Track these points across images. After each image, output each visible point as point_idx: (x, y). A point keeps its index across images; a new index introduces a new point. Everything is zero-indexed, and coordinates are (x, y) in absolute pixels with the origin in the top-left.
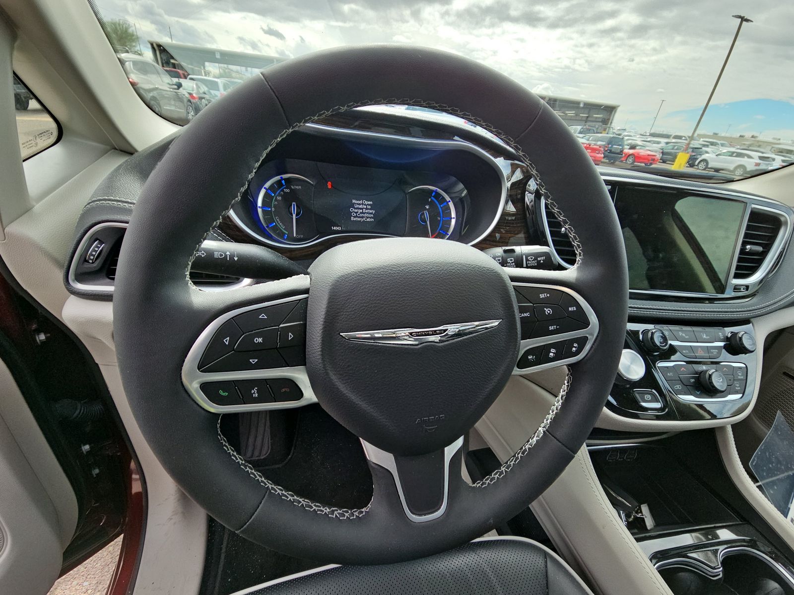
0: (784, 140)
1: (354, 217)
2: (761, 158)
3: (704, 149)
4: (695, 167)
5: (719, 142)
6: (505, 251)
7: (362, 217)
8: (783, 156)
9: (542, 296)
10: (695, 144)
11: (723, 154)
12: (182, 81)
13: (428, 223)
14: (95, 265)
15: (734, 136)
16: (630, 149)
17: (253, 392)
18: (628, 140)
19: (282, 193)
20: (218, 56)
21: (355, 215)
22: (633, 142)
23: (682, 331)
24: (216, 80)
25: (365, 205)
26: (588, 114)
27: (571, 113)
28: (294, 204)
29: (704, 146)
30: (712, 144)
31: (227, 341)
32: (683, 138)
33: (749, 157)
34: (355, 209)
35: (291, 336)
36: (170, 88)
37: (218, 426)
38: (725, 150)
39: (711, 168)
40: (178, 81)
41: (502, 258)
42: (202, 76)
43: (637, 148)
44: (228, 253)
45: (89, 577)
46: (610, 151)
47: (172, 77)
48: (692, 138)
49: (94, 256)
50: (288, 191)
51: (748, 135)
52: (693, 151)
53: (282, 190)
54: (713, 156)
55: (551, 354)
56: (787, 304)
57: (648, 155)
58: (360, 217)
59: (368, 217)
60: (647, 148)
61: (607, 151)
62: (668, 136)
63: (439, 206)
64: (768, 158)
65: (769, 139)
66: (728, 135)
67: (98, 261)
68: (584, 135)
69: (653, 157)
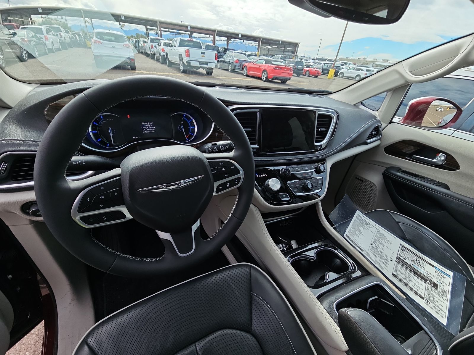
0: (379, 59)
1: (144, 131)
2: (367, 70)
3: (342, 66)
4: (338, 76)
5: (348, 62)
6: (213, 145)
7: (149, 131)
8: (377, 69)
9: (220, 164)
10: (337, 64)
11: (350, 69)
12: (16, 31)
13: (183, 130)
14: (5, 174)
15: (355, 59)
16: (306, 67)
17: (104, 218)
18: (306, 62)
19: (102, 123)
20: (40, 11)
21: (145, 130)
22: (308, 64)
23: (297, 167)
24: (40, 27)
25: (149, 124)
26: (284, 47)
27: (275, 47)
28: (110, 129)
29: (342, 65)
30: (345, 64)
31: (88, 200)
32: (332, 61)
33: (362, 70)
34: (144, 127)
35: (116, 194)
36: (9, 37)
37: (91, 234)
38: (351, 67)
39: (345, 77)
40: (13, 32)
41: (212, 147)
42: (30, 25)
43: (310, 67)
44: (80, 161)
45: (28, 349)
46: (297, 69)
47: (9, 29)
48: (336, 61)
49: (3, 170)
50: (105, 121)
51: (362, 58)
52: (336, 68)
53: (102, 122)
54: (346, 70)
55: (228, 185)
56: (336, 152)
57: (316, 71)
58: (147, 131)
59: (152, 131)
60: (315, 67)
61: (295, 69)
62: (325, 60)
63: (188, 121)
64: (370, 70)
65: (372, 60)
66: (353, 58)
67: (6, 172)
68: (283, 60)
69: (318, 72)
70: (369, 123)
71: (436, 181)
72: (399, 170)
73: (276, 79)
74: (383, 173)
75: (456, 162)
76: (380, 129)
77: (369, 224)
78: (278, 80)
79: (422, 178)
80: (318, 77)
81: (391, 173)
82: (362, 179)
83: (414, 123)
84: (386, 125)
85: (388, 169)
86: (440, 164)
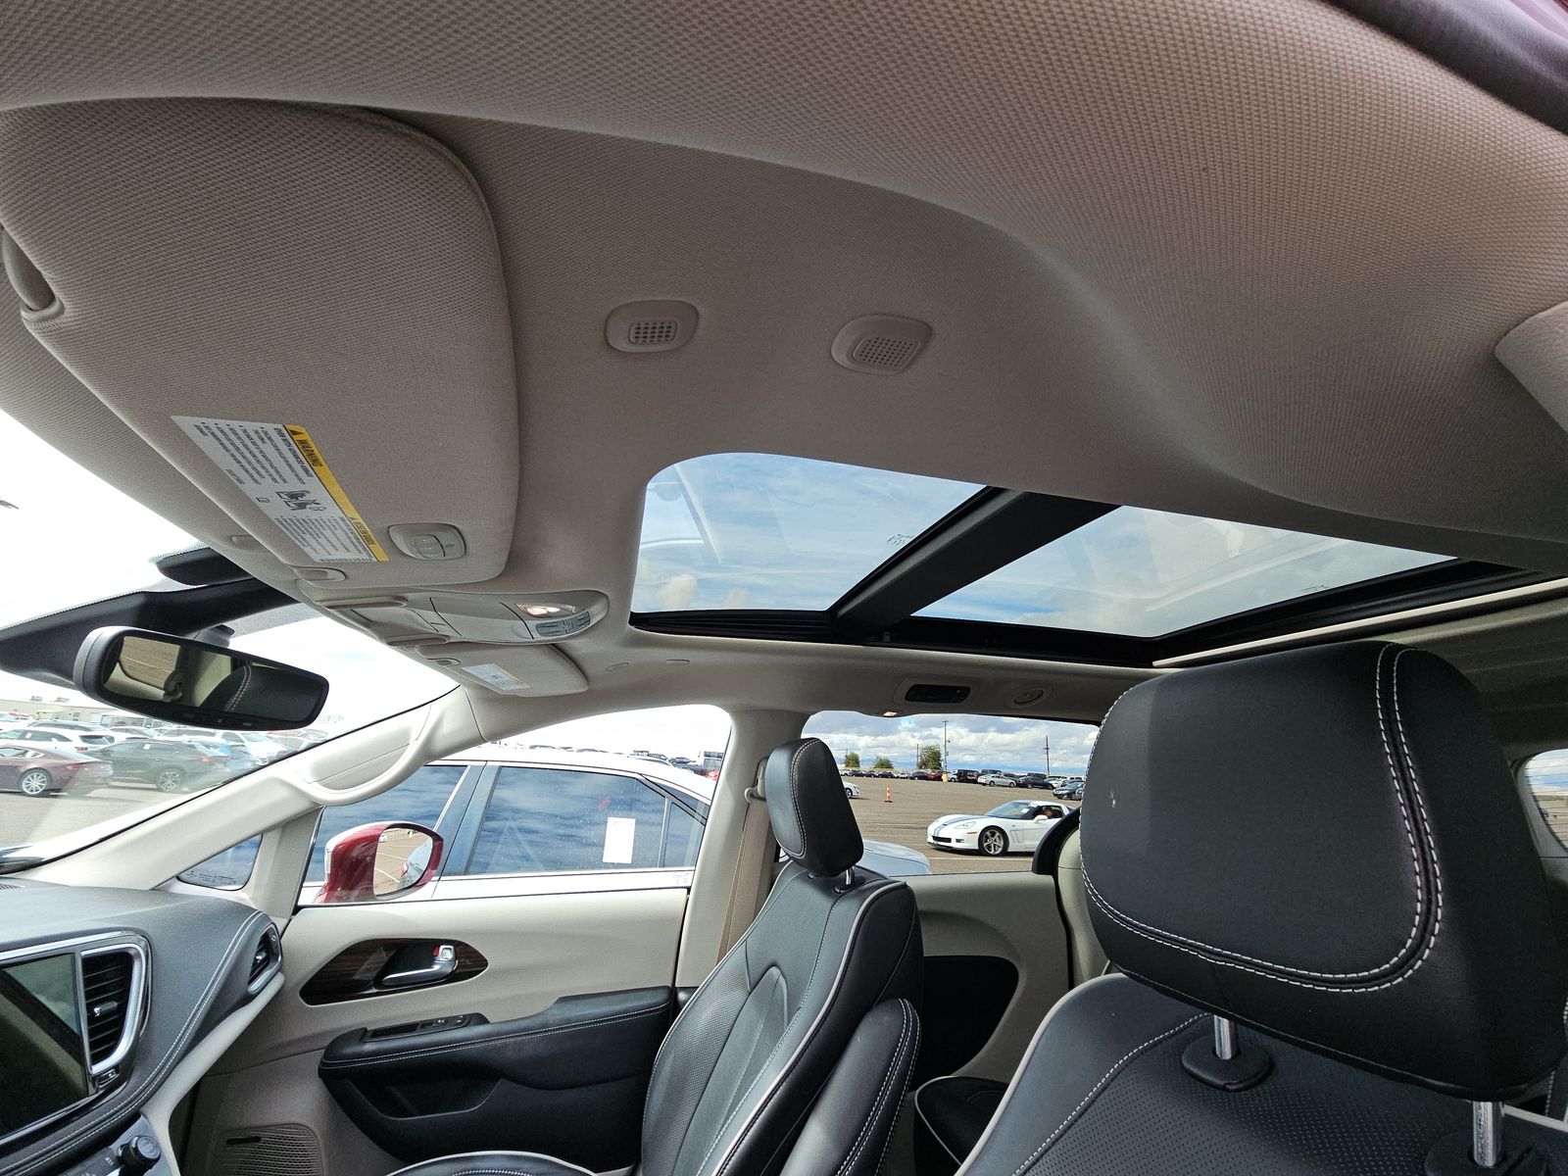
70: (242, 931)
71: (456, 1018)
72: (363, 1035)
74: (319, 1068)
75: (476, 952)
76: (274, 938)
79: (426, 1025)
81: (345, 1056)
82: (253, 1134)
83: (356, 892)
84: (287, 921)
85: (331, 1051)
86: (450, 971)
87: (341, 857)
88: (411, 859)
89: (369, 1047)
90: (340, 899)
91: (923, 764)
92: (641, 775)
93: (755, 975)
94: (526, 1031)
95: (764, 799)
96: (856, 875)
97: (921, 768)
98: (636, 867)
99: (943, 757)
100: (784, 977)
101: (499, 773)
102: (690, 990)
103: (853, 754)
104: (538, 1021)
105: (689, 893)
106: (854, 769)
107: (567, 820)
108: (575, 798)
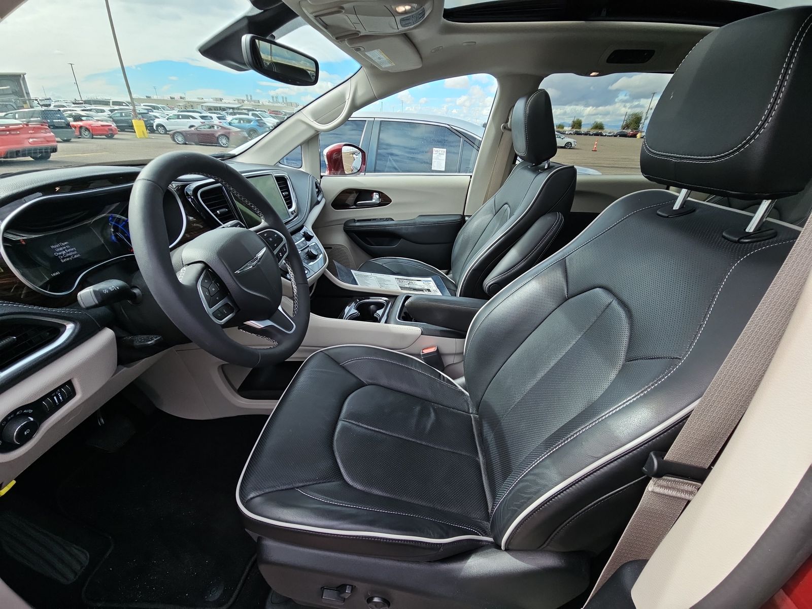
1: (63, 259)
2: (201, 117)
3: (151, 114)
4: (156, 132)
5: (158, 105)
7: (70, 257)
8: (216, 114)
9: (265, 235)
10: (139, 109)
11: (171, 117)
15: (166, 98)
16: (75, 121)
18: (64, 111)
22: (74, 113)
25: (63, 246)
29: (149, 110)
30: (154, 108)
32: (124, 104)
33: (194, 118)
34: (58, 252)
38: (169, 113)
39: (170, 131)
43: (83, 118)
48: (133, 103)
52: (143, 117)
54: (164, 120)
57: (102, 126)
58: (66, 258)
59: (74, 255)
60: (95, 118)
62: (106, 103)
64: (207, 116)
66: (160, 97)
68: (5, 113)
69: (110, 127)
70: (309, 179)
71: (384, 218)
72: (354, 220)
73: (17, 153)
74: (344, 229)
75: (386, 195)
76: (318, 185)
77: (368, 276)
78: (24, 155)
79: (374, 220)
80: (116, 136)
81: (351, 226)
82: (329, 246)
83: (339, 172)
84: (320, 180)
85: (346, 224)
86: (378, 202)
87: (330, 156)
88: (354, 165)
89: (358, 224)
90: (334, 174)
91: (627, 126)
92: (449, 125)
93: (497, 208)
94: (409, 224)
95: (510, 130)
96: (550, 165)
97: (624, 129)
98: (448, 172)
99: (643, 121)
100: (510, 207)
101: (381, 124)
102: (469, 216)
103: (578, 119)
104: (412, 222)
105: (471, 178)
106: (578, 130)
107: (412, 150)
108: (416, 138)
